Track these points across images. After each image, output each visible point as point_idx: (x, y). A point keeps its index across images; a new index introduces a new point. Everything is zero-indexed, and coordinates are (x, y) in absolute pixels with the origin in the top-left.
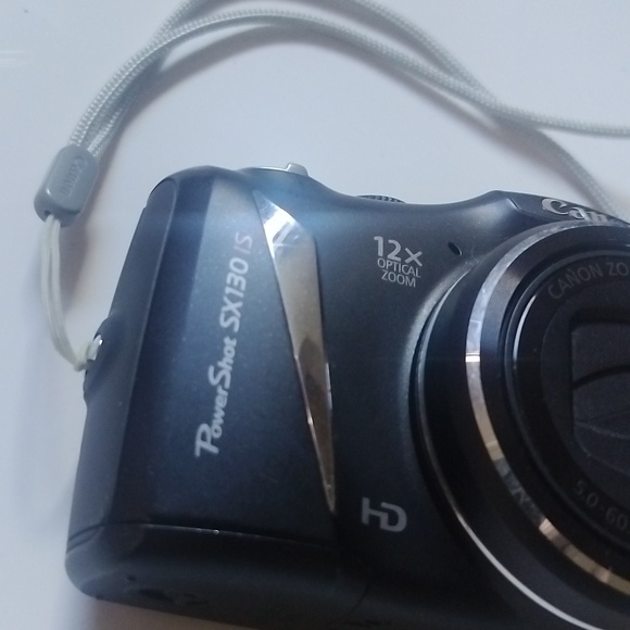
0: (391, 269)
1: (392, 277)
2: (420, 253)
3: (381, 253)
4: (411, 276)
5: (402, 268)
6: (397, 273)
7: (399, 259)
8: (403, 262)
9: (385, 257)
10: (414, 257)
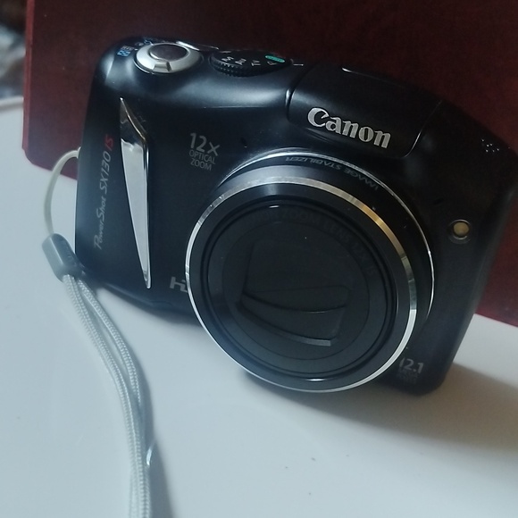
0: (197, 158)
1: (197, 163)
2: (218, 146)
3: (192, 146)
4: (209, 163)
5: (204, 157)
6: (200, 161)
7: (203, 151)
8: (206, 153)
9: (195, 149)
10: (213, 149)
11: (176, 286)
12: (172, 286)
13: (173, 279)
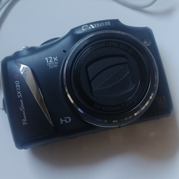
0: (51, 65)
1: (52, 67)
2: (57, 57)
4: (56, 64)
6: (53, 65)
8: (53, 62)
9: (49, 63)
10: (55, 59)
11: (63, 122)
12: (62, 123)
13: (61, 119)
